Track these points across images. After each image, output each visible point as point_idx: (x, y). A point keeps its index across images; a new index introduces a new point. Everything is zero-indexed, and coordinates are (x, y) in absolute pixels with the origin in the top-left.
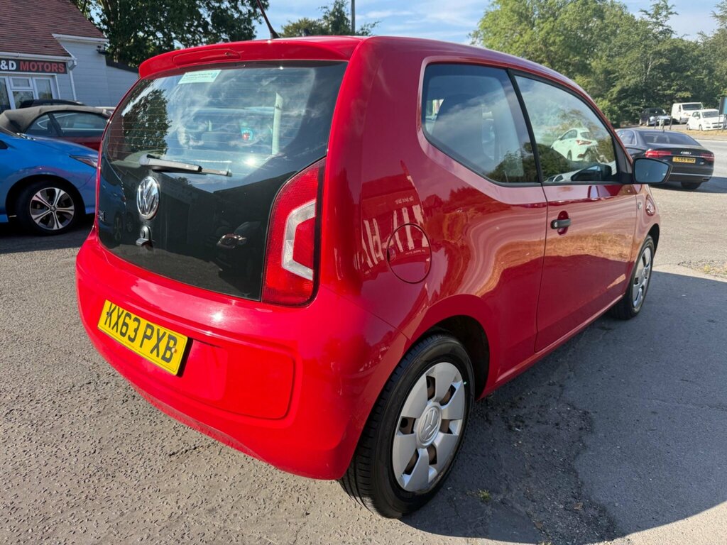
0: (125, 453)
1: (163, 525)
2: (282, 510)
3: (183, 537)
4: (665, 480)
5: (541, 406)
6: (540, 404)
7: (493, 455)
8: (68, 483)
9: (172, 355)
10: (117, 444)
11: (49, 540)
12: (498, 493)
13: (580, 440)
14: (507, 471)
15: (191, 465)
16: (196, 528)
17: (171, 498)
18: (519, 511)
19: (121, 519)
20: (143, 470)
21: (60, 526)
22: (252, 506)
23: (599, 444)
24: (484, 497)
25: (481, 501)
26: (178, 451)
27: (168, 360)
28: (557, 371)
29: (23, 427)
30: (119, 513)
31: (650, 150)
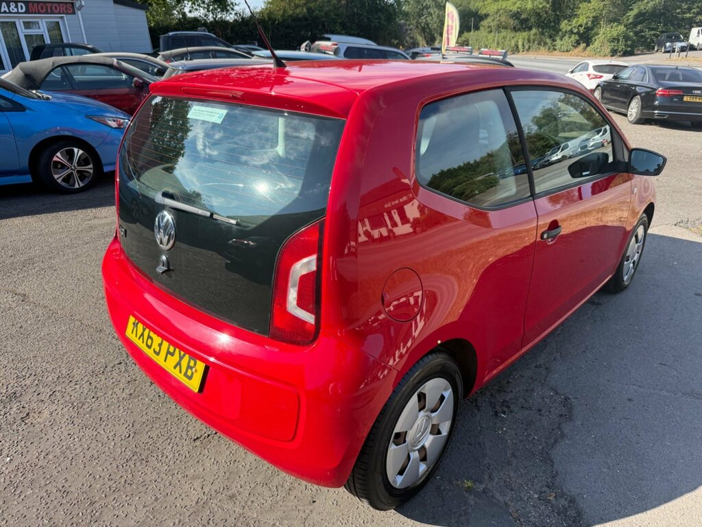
0: (155, 438)
1: (191, 511)
2: (292, 498)
3: (208, 523)
4: (631, 473)
5: (527, 391)
6: (525, 388)
7: (479, 444)
8: (109, 467)
9: (192, 374)
10: (148, 428)
11: (97, 524)
12: (481, 482)
13: (559, 428)
14: (490, 459)
15: (213, 450)
16: (220, 514)
17: (197, 484)
18: (498, 500)
19: (155, 504)
20: (172, 456)
21: (105, 510)
22: (267, 493)
23: (575, 433)
24: (469, 487)
25: (466, 491)
26: (201, 436)
27: (190, 378)
28: (545, 351)
29: (66, 409)
30: (153, 498)
31: (660, 89)
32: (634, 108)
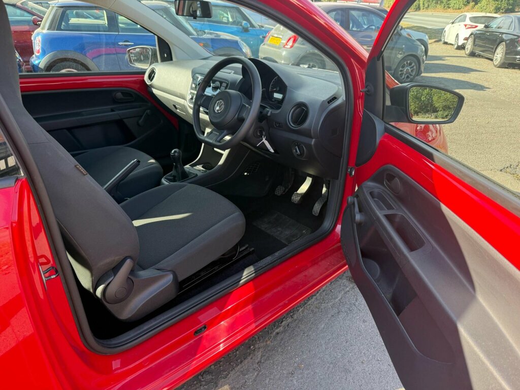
32: (500, 54)
